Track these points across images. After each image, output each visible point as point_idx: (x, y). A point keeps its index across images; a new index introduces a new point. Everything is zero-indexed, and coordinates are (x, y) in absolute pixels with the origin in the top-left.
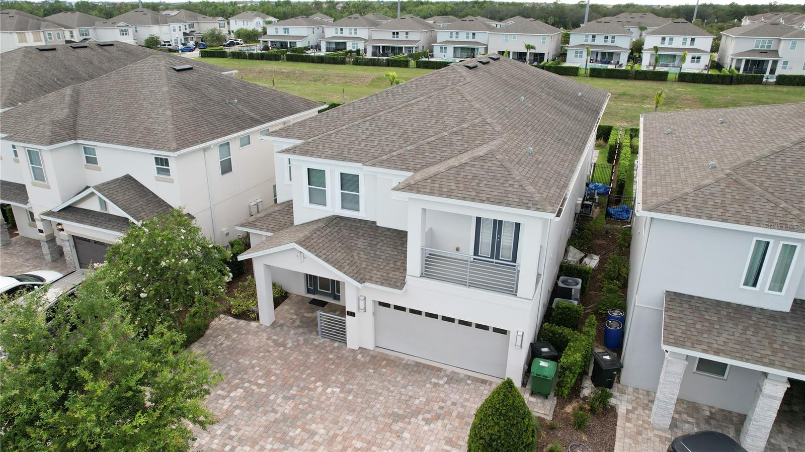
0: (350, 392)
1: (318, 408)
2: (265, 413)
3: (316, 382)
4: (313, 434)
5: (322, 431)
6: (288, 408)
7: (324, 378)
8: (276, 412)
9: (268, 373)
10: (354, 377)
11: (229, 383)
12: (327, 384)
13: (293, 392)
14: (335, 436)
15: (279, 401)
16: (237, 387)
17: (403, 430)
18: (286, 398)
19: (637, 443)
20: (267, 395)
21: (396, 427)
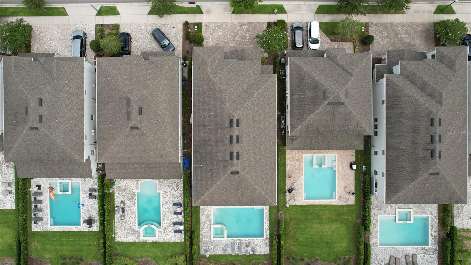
0: (229, 46)
1: (232, 41)
2: (240, 36)
3: (236, 46)
4: (229, 35)
5: (228, 36)
6: (237, 38)
7: (235, 47)
8: (239, 37)
9: (246, 44)
10: (230, 50)
11: (251, 40)
12: (233, 46)
13: (238, 42)
14: (226, 36)
15: (239, 39)
16: (249, 39)
17: (216, 42)
18: (238, 40)
19: (179, 53)
20: (242, 40)
21: (217, 42)
